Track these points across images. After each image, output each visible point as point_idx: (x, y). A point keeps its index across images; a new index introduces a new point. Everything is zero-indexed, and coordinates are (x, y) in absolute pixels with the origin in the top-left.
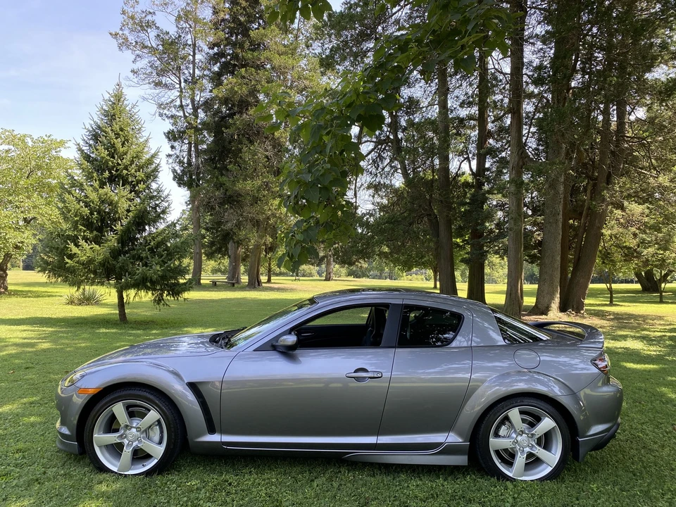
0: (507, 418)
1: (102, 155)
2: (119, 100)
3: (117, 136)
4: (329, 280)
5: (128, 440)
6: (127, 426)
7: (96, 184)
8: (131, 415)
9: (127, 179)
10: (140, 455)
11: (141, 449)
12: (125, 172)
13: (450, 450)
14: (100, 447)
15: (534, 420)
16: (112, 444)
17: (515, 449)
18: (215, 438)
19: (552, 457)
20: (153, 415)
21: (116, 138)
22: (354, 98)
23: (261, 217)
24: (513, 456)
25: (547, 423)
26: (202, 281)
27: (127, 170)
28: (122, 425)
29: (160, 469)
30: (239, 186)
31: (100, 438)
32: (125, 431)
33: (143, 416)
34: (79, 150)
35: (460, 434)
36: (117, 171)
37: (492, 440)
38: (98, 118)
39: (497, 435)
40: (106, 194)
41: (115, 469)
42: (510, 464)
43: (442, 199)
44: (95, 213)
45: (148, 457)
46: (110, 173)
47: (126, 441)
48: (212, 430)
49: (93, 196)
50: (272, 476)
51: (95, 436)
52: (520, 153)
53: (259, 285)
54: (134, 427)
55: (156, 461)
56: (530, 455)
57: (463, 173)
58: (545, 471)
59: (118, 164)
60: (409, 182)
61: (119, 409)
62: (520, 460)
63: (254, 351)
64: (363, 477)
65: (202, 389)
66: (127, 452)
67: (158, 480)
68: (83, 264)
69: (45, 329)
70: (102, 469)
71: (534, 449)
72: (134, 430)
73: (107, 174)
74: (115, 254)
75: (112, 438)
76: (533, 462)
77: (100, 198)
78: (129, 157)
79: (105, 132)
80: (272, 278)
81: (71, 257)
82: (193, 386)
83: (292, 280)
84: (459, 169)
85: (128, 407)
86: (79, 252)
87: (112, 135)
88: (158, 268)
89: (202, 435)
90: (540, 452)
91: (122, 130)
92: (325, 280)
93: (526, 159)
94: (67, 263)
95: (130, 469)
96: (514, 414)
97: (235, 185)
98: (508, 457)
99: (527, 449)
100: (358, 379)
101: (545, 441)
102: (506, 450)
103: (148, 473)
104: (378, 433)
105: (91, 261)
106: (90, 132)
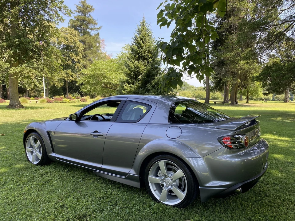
3: (141, 39)
4: (286, 102)
7: (133, 61)
9: (145, 57)
11: (37, 156)
12: (144, 54)
13: (130, 177)
14: (28, 152)
18: (54, 155)
19: (182, 195)
20: (39, 143)
21: (141, 41)
25: (180, 173)
26: (210, 102)
31: (28, 149)
34: (130, 48)
35: (135, 170)
36: (141, 54)
37: (150, 177)
38: (136, 33)
40: (136, 64)
41: (31, 161)
47: (34, 151)
53: (236, 104)
55: (39, 161)
59: (141, 51)
61: (31, 139)
66: (33, 156)
68: (129, 93)
72: (36, 148)
74: (138, 88)
77: (134, 66)
78: (145, 48)
80: (249, 101)
82: (48, 133)
83: (263, 102)
85: (34, 139)
91: (143, 37)
92: (284, 102)
95: (35, 162)
96: (162, 164)
99: (170, 187)
100: (94, 135)
103: (38, 164)
104: (102, 163)
106: (134, 39)
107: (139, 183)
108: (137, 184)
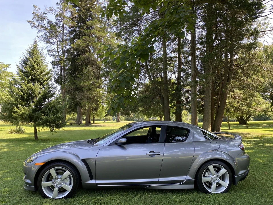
0: (208, 169)
1: (29, 70)
2: (36, 47)
3: (35, 62)
4: (118, 122)
5: (56, 184)
6: (56, 178)
7: (26, 82)
8: (58, 173)
9: (39, 80)
10: (62, 190)
11: (62, 187)
13: (187, 183)
14: (44, 188)
15: (218, 170)
16: (49, 186)
17: (211, 181)
18: (93, 182)
19: (226, 184)
20: (67, 173)
21: (35, 63)
22: (138, 47)
23: (91, 96)
24: (211, 184)
25: (223, 171)
26: (66, 124)
27: (39, 76)
28: (54, 178)
29: (70, 195)
30: (82, 84)
31: (45, 184)
32: (55, 180)
33: (62, 174)
34: (18, 68)
35: (191, 176)
36: (35, 76)
37: (203, 178)
38: (26, 55)
39: (204, 176)
40: (30, 86)
41: (51, 197)
42: (210, 187)
43: (165, 88)
44: (25, 94)
45: (65, 191)
46: (32, 77)
47: (55, 185)
48: (92, 179)
49: (25, 87)
50: (117, 196)
51: (42, 183)
52: (195, 70)
53: (90, 124)
54: (59, 179)
55: (68, 192)
56: (217, 183)
57: (173, 79)
58: (223, 189)
59: (35, 74)
60: (152, 82)
61: (53, 171)
62: (214, 186)
63: (108, 145)
64: (153, 195)
65: (88, 161)
66: (56, 190)
67: (70, 200)
68: (20, 115)
69: (3, 143)
70: (45, 197)
71: (219, 181)
72: (59, 180)
73: (30, 78)
74: (34, 111)
75: (49, 183)
76: (219, 186)
77: (27, 88)
78: (40, 71)
79: (30, 60)
80: (95, 122)
81: (15, 112)
82: (84, 161)
83: (103, 122)
84: (171, 77)
85: (56, 170)
86: (18, 110)
87: (33, 62)
88: (52, 117)
89: (88, 180)
90: (221, 182)
91: (37, 60)
92: (116, 122)
93: (198, 73)
94: (13, 115)
95: (57, 196)
96: (211, 167)
97: (80, 83)
98: (209, 185)
99: (216, 181)
100: (151, 155)
101: (223, 178)
102: (208, 182)
103: (65, 198)
104: (159, 177)
105: (23, 114)
106: (23, 60)
107: (193, 185)
108: (191, 186)
